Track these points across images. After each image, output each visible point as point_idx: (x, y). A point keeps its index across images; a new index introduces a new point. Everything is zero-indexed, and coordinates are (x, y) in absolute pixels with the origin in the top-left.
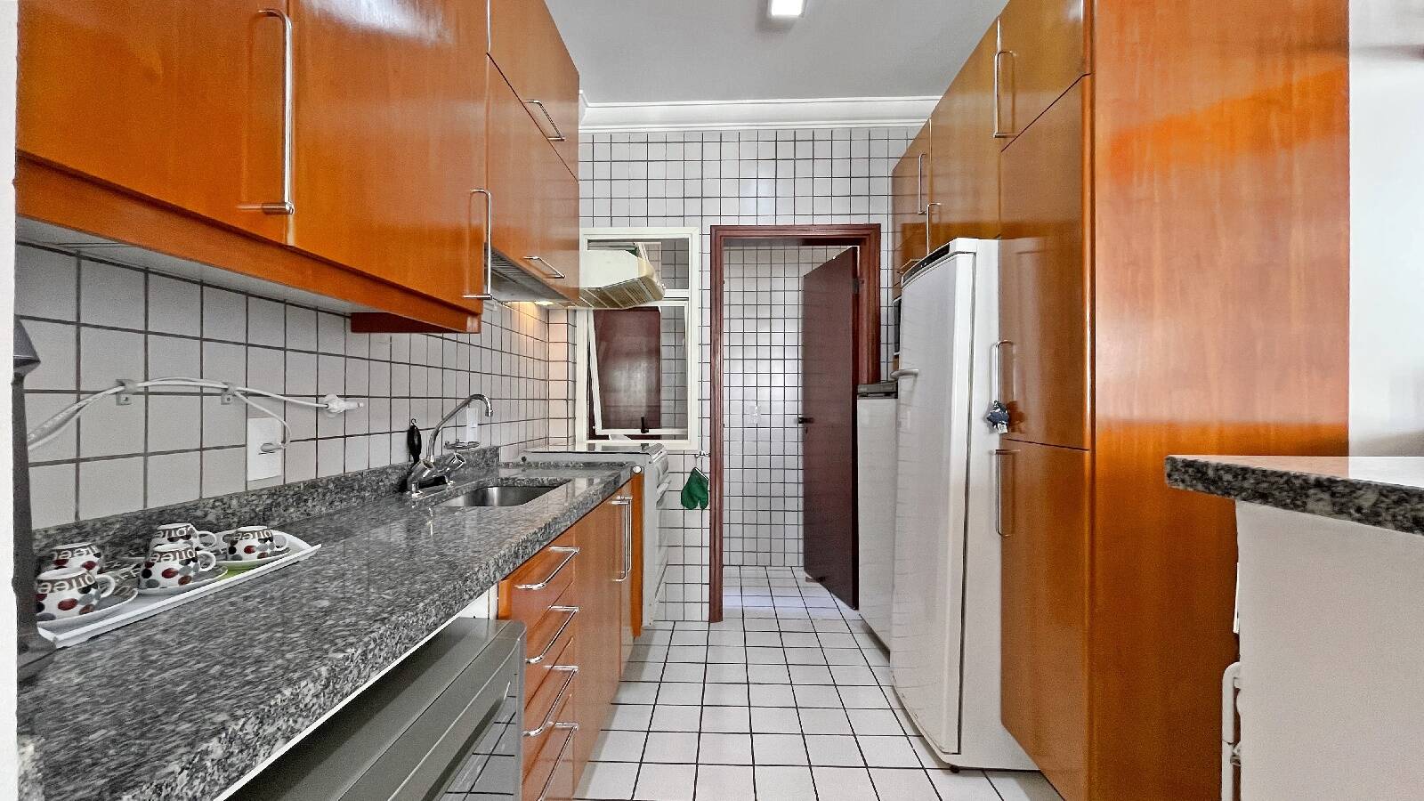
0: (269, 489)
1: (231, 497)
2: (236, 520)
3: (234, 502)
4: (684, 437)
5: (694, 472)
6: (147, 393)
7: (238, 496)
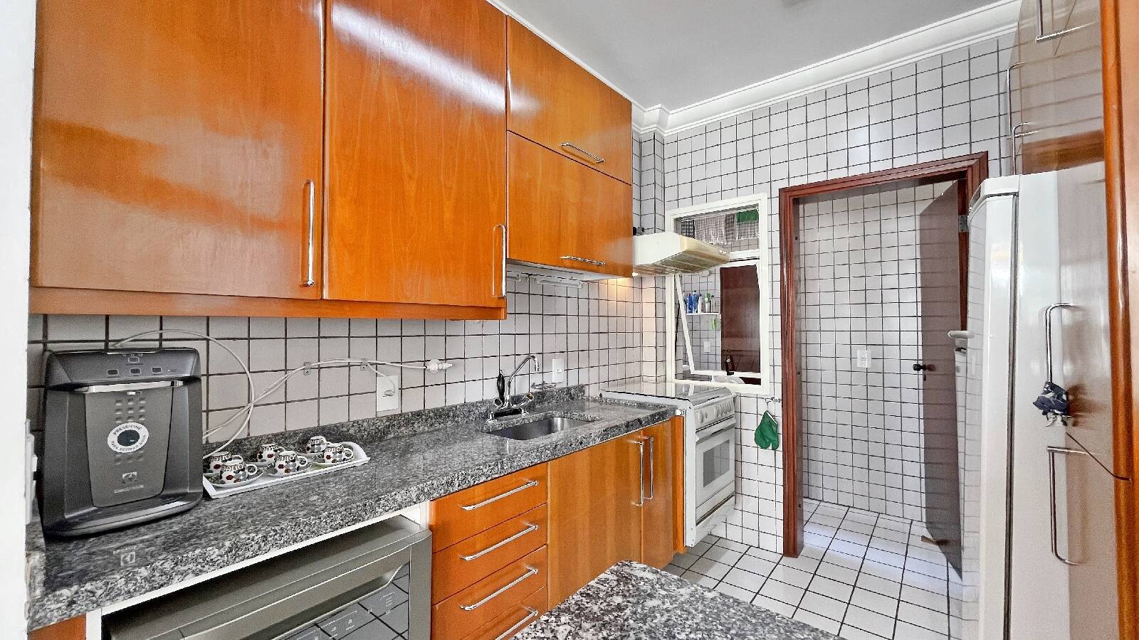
0: (387, 417)
1: (363, 421)
2: (366, 433)
3: (365, 424)
4: (757, 382)
5: (765, 416)
6: (320, 368)
7: (368, 420)
